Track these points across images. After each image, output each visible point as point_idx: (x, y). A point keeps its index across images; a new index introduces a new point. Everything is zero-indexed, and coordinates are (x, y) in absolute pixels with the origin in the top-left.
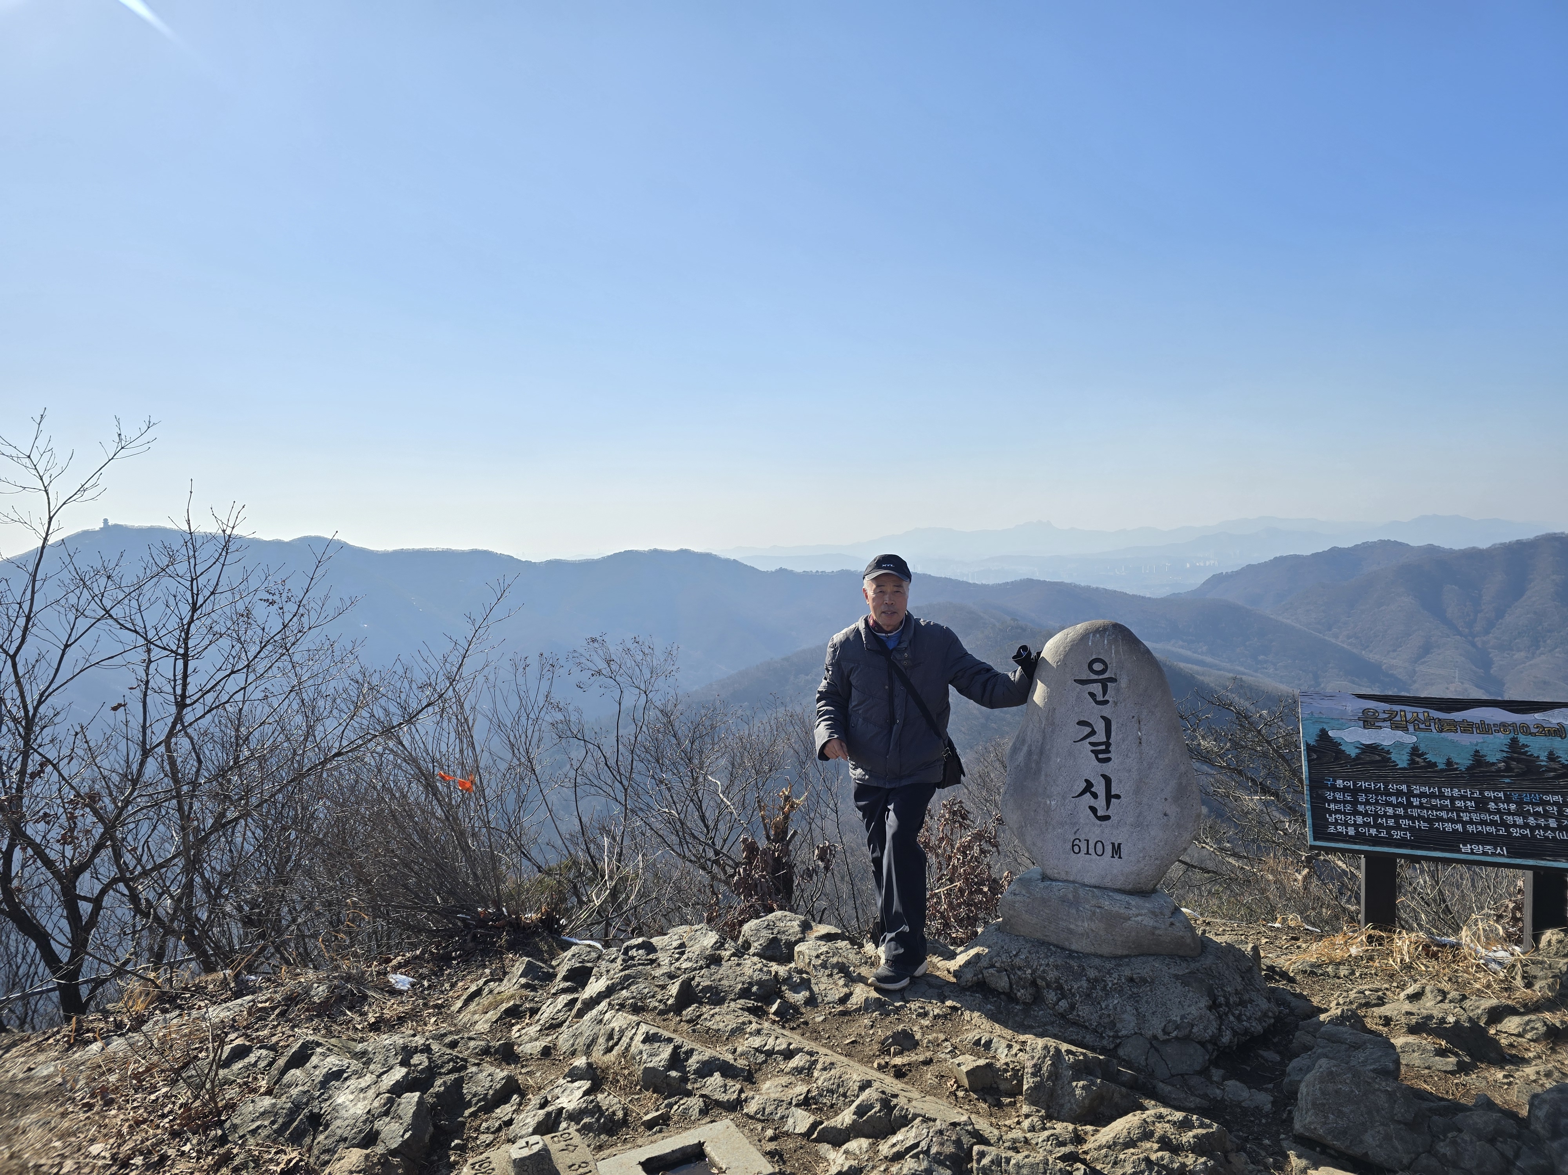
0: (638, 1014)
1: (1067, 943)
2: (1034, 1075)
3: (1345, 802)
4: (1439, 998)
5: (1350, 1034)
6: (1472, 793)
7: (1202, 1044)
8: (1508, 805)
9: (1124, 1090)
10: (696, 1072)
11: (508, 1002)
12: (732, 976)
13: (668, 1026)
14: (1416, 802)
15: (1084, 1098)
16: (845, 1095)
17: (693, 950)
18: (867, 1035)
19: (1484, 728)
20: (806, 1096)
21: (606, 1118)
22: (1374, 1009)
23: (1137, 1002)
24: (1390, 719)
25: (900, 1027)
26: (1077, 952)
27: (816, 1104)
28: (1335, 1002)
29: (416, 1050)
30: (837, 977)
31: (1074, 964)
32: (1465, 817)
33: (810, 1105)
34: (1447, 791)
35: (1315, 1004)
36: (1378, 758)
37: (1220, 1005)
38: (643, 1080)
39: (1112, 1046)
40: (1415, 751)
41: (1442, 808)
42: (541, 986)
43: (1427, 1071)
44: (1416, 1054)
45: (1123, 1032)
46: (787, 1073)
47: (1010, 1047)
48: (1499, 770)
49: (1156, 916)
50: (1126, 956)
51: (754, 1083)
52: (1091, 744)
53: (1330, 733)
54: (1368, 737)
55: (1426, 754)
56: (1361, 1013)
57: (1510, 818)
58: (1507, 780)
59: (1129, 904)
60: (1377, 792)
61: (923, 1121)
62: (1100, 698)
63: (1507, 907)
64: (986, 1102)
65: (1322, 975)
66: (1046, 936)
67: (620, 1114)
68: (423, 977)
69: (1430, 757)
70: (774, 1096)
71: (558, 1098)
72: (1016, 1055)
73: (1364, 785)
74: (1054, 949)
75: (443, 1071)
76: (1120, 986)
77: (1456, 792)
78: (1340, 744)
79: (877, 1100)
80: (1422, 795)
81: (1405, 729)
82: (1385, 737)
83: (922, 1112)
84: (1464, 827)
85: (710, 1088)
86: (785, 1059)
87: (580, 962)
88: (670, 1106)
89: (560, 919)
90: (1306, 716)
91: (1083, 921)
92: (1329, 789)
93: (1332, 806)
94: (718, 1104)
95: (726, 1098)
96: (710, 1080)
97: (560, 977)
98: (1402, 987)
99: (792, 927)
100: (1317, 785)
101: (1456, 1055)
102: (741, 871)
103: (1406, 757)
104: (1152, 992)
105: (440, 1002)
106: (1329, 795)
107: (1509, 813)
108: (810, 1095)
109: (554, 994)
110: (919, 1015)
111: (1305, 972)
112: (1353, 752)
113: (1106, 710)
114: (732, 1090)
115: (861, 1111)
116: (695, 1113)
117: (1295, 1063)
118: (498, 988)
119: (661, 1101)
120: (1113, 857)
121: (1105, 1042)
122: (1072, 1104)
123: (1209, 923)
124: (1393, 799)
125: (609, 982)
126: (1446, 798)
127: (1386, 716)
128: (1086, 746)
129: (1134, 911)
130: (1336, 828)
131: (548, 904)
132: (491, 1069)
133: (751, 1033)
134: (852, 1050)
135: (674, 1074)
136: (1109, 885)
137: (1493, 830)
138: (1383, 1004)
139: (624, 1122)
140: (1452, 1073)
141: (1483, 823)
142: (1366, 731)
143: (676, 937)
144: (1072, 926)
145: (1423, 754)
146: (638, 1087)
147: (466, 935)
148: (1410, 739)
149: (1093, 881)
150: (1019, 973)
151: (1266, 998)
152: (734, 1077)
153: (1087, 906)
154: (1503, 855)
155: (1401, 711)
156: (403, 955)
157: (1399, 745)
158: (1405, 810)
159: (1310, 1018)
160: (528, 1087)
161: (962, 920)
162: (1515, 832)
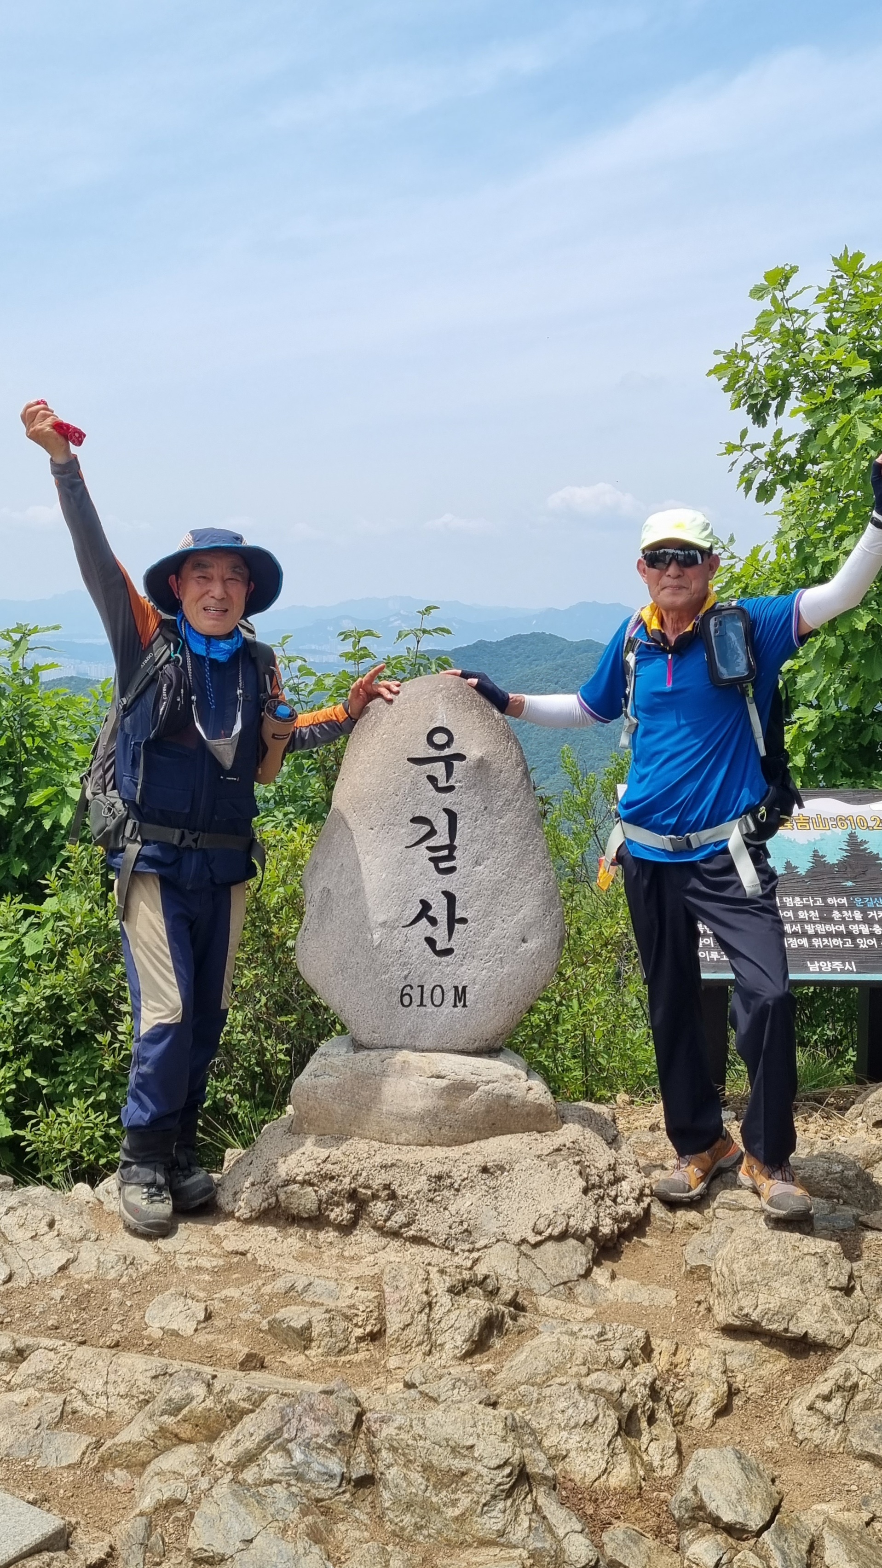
23: (496, 1198)
32: (810, 928)
34: (789, 901)
37: (594, 1186)
39: (469, 1263)
45: (482, 1242)
49: (510, 1080)
52: (428, 847)
57: (856, 927)
58: (850, 883)
59: (476, 1068)
62: (442, 784)
74: (376, 1145)
76: (472, 1180)
77: (798, 902)
84: (810, 942)
91: (417, 1101)
104: (512, 1182)
113: (451, 800)
120: (455, 1006)
121: (459, 1260)
126: (788, 909)
128: (422, 852)
129: (483, 1076)
136: (448, 1046)
137: (838, 942)
141: (829, 935)
150: (332, 1184)
153: (421, 1079)
162: (863, 944)
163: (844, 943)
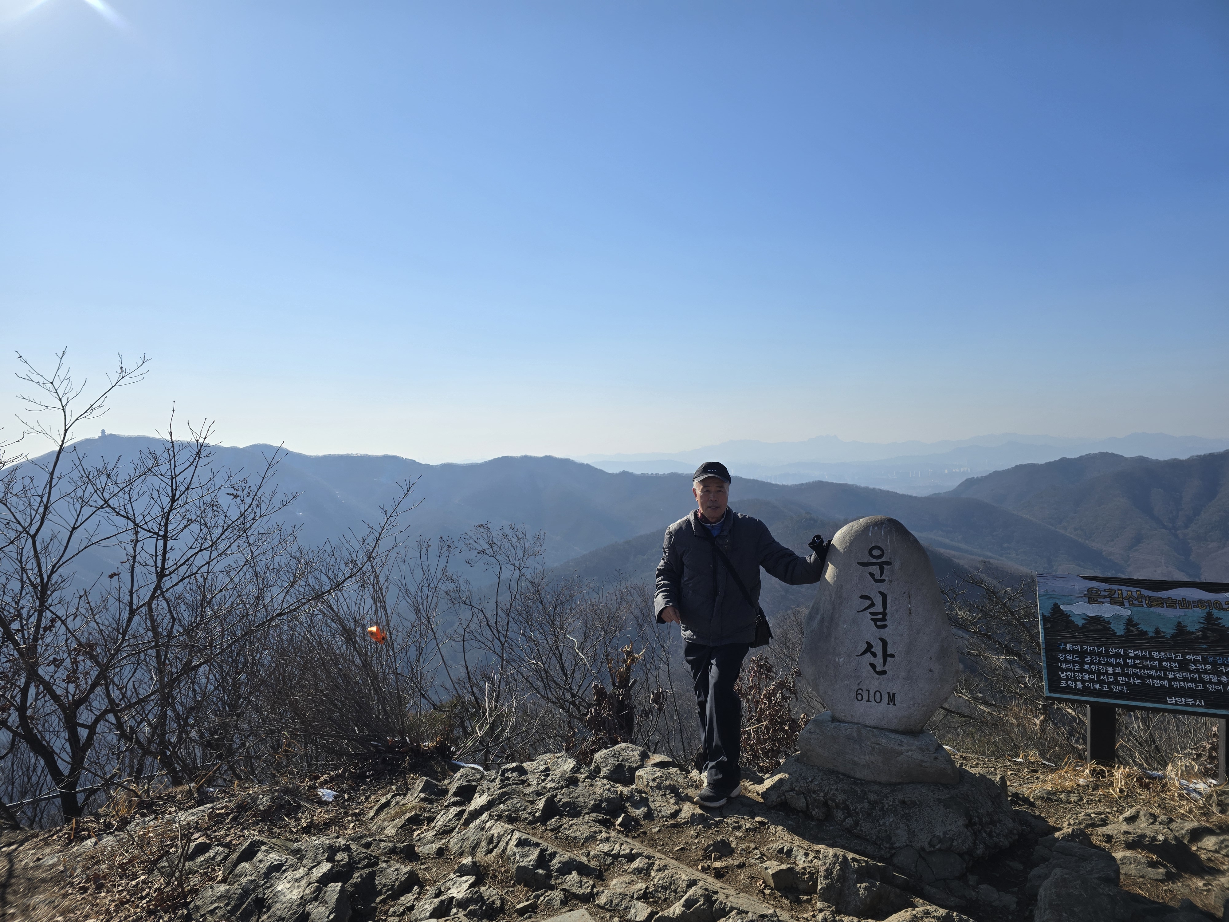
0: (512, 824)
1: (852, 772)
2: (826, 877)
3: (1074, 662)
4: (1151, 821)
5: (1079, 849)
6: (1176, 656)
7: (961, 855)
8: (1205, 666)
9: (897, 890)
10: (558, 870)
11: (410, 812)
12: (586, 794)
13: (536, 833)
14: (1131, 662)
15: (866, 897)
16: (675, 891)
17: (556, 773)
18: (693, 843)
19: (1185, 604)
20: (645, 892)
21: (487, 906)
22: (1098, 829)
23: (908, 820)
24: (1109, 596)
25: (719, 838)
26: (860, 780)
27: (652, 898)
28: (1067, 822)
29: (339, 849)
30: (669, 796)
31: (858, 789)
32: (1171, 675)
33: (648, 898)
34: (1156, 654)
35: (1051, 824)
36: (1100, 627)
37: (975, 824)
38: (516, 876)
39: (888, 856)
40: (1130, 622)
41: (1152, 668)
42: (436, 800)
43: (1141, 880)
44: (1132, 866)
45: (898, 845)
46: (630, 873)
47: (806, 855)
48: (1197, 638)
49: (923, 751)
50: (900, 784)
51: (604, 880)
52: (870, 613)
53: (1062, 607)
54: (1092, 610)
55: (1139, 624)
56: (1088, 831)
57: (1207, 676)
58: (1204, 646)
59: (902, 742)
60: (1100, 654)
61: (738, 913)
62: (878, 577)
63: (1205, 747)
64: (787, 898)
65: (1056, 801)
66: (836, 766)
67: (498, 903)
68: (343, 791)
69: (1142, 627)
70: (619, 891)
71: (450, 889)
72: (812, 861)
73: (1089, 648)
74: (841, 777)
75: (360, 866)
76: (895, 807)
77: (1163, 656)
78: (1070, 616)
79: (701, 896)
80: (1136, 657)
81: (1122, 605)
82: (1106, 610)
83: (737, 906)
84: (1170, 683)
85: (569, 884)
86: (628, 862)
87: (467, 782)
88: (537, 897)
89: (450, 747)
90: (1042, 593)
91: (865, 755)
92: (1061, 652)
93: (1064, 665)
94: (576, 896)
95: (582, 891)
96: (569, 877)
97: (451, 793)
98: (1121, 812)
99: (634, 756)
100: (1051, 649)
101: (1165, 866)
102: (593, 711)
103: (1122, 627)
104: (920, 812)
105: (357, 811)
106: (1061, 657)
107: (1206, 672)
108: (648, 891)
109: (446, 806)
110: (734, 828)
111: (1042, 798)
112: (1080, 622)
113: (883, 588)
114: (586, 885)
115: (689, 904)
116: (557, 903)
117: (1035, 871)
118: (403, 801)
119: (530, 893)
120: (889, 704)
121: (883, 852)
122: (856, 902)
123: (965, 758)
124: (1113, 660)
125: (490, 798)
126: (1155, 660)
127: (1107, 594)
128: (867, 615)
129: (906, 747)
130: (1067, 683)
131: (442, 735)
132: (398, 865)
133: (601, 841)
134: (681, 856)
135: (540, 871)
136: (885, 726)
137: (1193, 686)
138: (1106, 825)
139: (502, 910)
140: (1162, 881)
141: (1185, 680)
142: (1091, 605)
143: (542, 762)
144: (856, 759)
145: (1136, 624)
146: (512, 882)
147: (377, 759)
148: (1126, 612)
149: (873, 723)
150: (814, 796)
151: (1012, 819)
152: (588, 875)
153: (868, 743)
154: (1202, 706)
155: (1118, 590)
156: (329, 774)
157: (1117, 617)
158: (1123, 669)
159: (1047, 835)
160: (426, 880)
161: (768, 751)
162: (1211, 688)
163: (1197, 686)
